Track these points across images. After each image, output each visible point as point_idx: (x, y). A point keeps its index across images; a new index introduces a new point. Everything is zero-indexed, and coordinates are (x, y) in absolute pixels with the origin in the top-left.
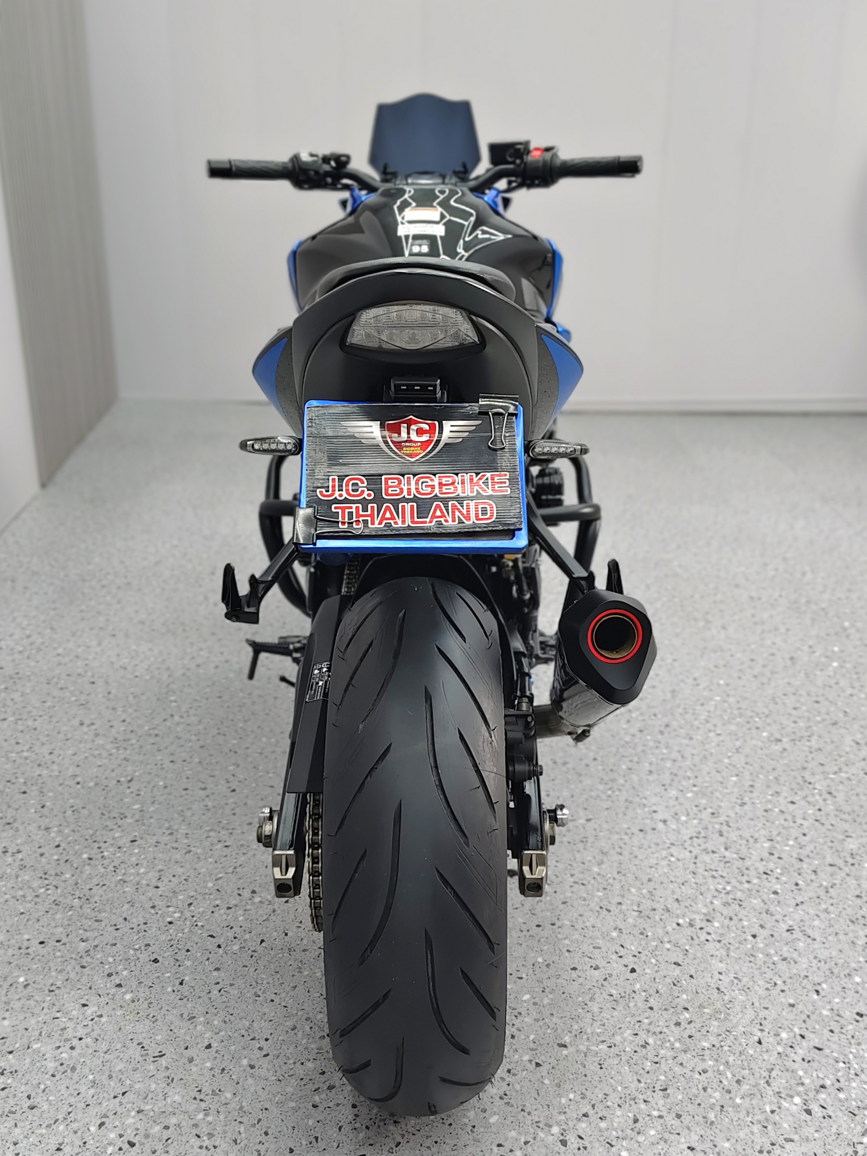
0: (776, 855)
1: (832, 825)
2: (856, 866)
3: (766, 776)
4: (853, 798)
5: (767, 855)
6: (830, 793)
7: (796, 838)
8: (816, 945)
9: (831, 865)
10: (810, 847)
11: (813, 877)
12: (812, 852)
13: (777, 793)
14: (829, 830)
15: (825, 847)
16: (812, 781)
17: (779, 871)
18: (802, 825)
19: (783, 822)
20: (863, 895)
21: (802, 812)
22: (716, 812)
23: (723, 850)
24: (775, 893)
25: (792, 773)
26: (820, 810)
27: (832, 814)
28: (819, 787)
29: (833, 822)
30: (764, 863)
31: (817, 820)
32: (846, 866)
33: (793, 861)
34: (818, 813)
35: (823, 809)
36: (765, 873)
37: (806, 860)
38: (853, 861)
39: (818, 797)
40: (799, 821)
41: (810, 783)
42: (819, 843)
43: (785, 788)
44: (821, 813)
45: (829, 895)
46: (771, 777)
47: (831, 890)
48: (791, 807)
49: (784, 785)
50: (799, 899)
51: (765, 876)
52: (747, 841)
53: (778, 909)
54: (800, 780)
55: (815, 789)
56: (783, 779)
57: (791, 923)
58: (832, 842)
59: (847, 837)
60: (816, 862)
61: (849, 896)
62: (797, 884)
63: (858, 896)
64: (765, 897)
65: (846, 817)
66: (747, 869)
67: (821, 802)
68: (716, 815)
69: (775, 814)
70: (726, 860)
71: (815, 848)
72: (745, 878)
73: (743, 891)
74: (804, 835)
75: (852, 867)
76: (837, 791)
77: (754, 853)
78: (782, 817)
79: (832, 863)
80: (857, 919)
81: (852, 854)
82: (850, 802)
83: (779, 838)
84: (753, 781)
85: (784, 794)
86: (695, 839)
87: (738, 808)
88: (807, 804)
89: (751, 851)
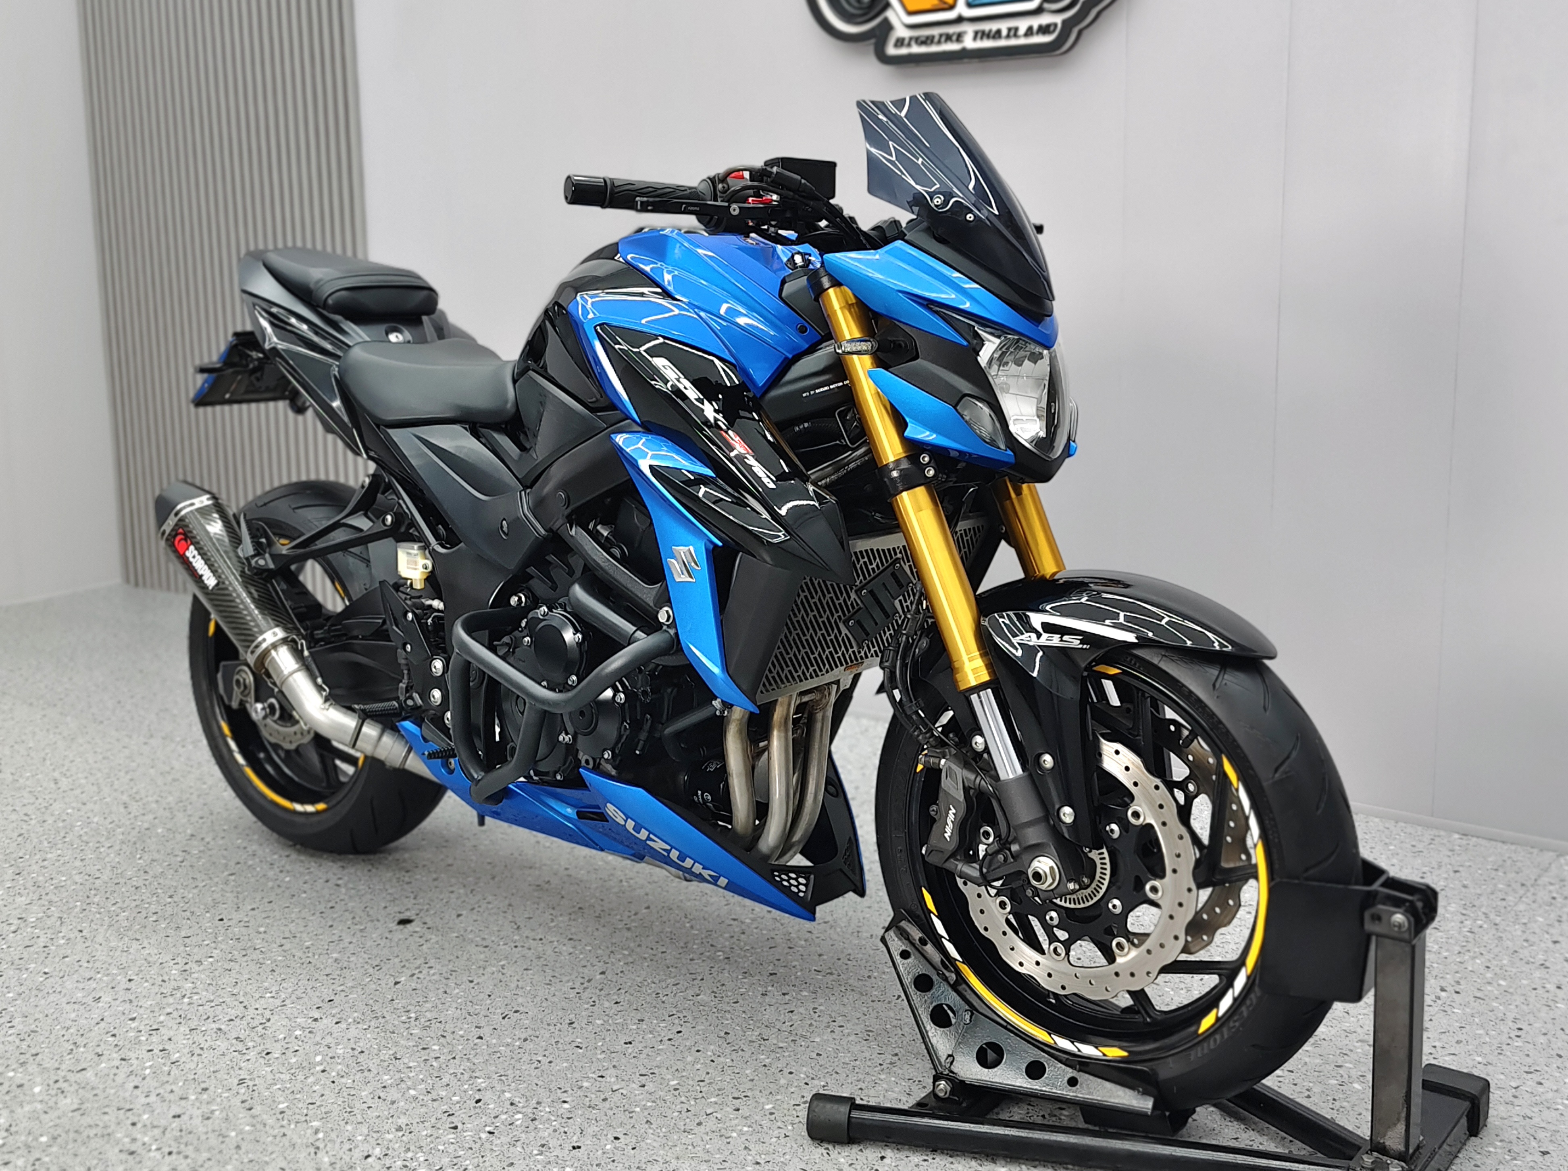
0: (156, 1051)
1: (105, 1113)
2: (51, 1083)
3: (241, 1132)
4: (95, 1162)
5: (167, 1047)
6: (132, 1153)
7: (144, 1079)
8: (64, 1000)
9: (83, 1069)
10: (120, 1079)
11: (99, 1050)
12: (115, 1075)
13: (208, 1118)
14: (107, 1106)
15: (101, 1087)
16: (168, 1159)
17: (143, 1038)
18: (147, 1096)
19: (174, 1087)
20: (32, 1058)
21: (156, 1112)
22: (267, 1057)
23: (223, 1027)
24: (133, 1019)
25: (206, 1155)
26: (134, 1124)
27: (113, 1127)
28: (152, 1154)
29: (106, 1117)
30: (166, 1038)
31: (130, 1110)
32: (64, 1077)
33: (132, 1055)
34: (135, 1119)
35: (130, 1127)
36: (157, 1029)
37: (117, 1062)
38: (58, 1085)
39: (146, 1139)
40: (153, 1098)
41: (170, 1153)
42: (112, 1088)
43: (202, 1129)
44: (129, 1122)
45: (71, 1042)
46: (233, 1134)
47: (72, 1047)
48: (176, 1110)
49: (207, 1133)
50: (102, 1024)
51: (154, 1027)
52: (202, 1049)
53: (120, 1008)
54: (189, 1151)
55: (158, 1149)
56: (214, 1141)
57: (100, 1005)
58: (96, 1095)
59: (78, 1109)
60: (103, 1065)
61: (47, 1050)
62: (114, 1035)
63: (37, 1054)
64: (142, 1011)
65: (92, 1133)
66: (180, 1023)
67: (139, 1136)
68: (263, 1054)
69: (191, 1091)
70: (211, 1020)
71: (114, 1081)
72: (175, 1014)
73: (169, 1005)
74: (136, 1087)
75: (56, 1078)
76: (121, 1162)
77: (185, 1042)
78: (179, 1092)
79: (83, 1072)
80: (29, 1036)
81: (63, 1092)
82: (96, 1153)
83: (166, 1069)
84: (253, 1117)
85: (197, 1121)
86: (264, 1021)
87: (244, 1074)
88: (155, 1123)
89: (191, 1042)
